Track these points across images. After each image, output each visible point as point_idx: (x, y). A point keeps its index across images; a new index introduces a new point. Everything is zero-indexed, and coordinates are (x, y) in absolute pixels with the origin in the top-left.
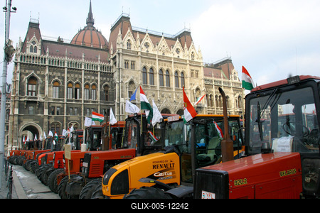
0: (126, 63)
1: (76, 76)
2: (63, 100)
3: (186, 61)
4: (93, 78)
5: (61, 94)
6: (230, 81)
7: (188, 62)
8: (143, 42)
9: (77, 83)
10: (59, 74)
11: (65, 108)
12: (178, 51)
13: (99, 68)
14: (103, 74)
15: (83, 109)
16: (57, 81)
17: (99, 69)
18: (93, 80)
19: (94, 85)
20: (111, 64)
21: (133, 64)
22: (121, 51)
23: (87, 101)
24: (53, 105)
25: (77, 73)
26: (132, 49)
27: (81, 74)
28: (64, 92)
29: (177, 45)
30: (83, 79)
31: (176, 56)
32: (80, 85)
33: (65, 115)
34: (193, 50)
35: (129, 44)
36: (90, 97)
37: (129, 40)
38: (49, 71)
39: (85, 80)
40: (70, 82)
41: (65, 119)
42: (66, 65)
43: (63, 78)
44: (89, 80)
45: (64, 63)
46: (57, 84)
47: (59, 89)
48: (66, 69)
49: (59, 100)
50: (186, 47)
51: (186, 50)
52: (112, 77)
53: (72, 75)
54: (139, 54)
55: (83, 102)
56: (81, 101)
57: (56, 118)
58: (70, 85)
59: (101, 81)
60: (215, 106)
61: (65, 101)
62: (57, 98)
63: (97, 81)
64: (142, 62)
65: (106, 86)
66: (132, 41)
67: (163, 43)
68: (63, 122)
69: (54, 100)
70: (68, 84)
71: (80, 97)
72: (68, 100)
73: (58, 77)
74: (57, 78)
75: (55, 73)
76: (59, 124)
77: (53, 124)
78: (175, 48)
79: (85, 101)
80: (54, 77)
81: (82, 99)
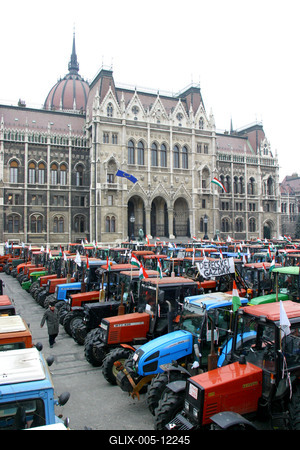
0: (106, 136)
1: (40, 153)
2: (23, 186)
3: (191, 130)
4: (62, 155)
5: (21, 178)
6: (258, 156)
7: (193, 132)
8: (130, 106)
9: (42, 163)
10: (18, 152)
11: (26, 196)
12: (179, 116)
13: (70, 142)
14: (76, 151)
15: (48, 197)
16: (15, 160)
17: (70, 144)
18: (62, 159)
19: (64, 164)
20: (87, 137)
21: (115, 137)
22: (98, 120)
23: (55, 187)
24: (10, 192)
25: (40, 150)
26: (115, 116)
27: (46, 151)
28: (24, 175)
29: (179, 107)
30: (49, 158)
31: (176, 124)
32: (45, 166)
33: (26, 205)
34: (202, 115)
35: (110, 109)
36: (58, 181)
37: (110, 104)
38: (5, 148)
39: (52, 158)
40: (33, 162)
41: (26, 209)
42: (26, 140)
43: (23, 157)
44: (57, 158)
45: (23, 137)
46: (15, 164)
47: (18, 171)
48: (26, 145)
49: (18, 186)
50: (191, 110)
51: (192, 116)
52: (88, 154)
53: (35, 153)
54: (124, 123)
55: (48, 188)
56: (46, 187)
57: (14, 209)
58: (32, 165)
59: (73, 159)
60: (233, 193)
61: (26, 187)
62: (16, 183)
63: (67, 159)
64: (127, 133)
65: (80, 166)
66: (115, 105)
67: (158, 105)
68: (23, 214)
69: (11, 185)
70: (29, 164)
71: (46, 181)
72: (29, 186)
73: (17, 155)
74: (14, 157)
75: (12, 151)
76: (18, 216)
77: (10, 216)
78: (175, 113)
79: (51, 187)
80: (11, 155)
81: (48, 184)
